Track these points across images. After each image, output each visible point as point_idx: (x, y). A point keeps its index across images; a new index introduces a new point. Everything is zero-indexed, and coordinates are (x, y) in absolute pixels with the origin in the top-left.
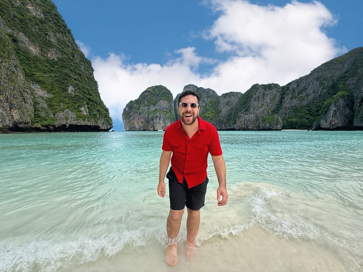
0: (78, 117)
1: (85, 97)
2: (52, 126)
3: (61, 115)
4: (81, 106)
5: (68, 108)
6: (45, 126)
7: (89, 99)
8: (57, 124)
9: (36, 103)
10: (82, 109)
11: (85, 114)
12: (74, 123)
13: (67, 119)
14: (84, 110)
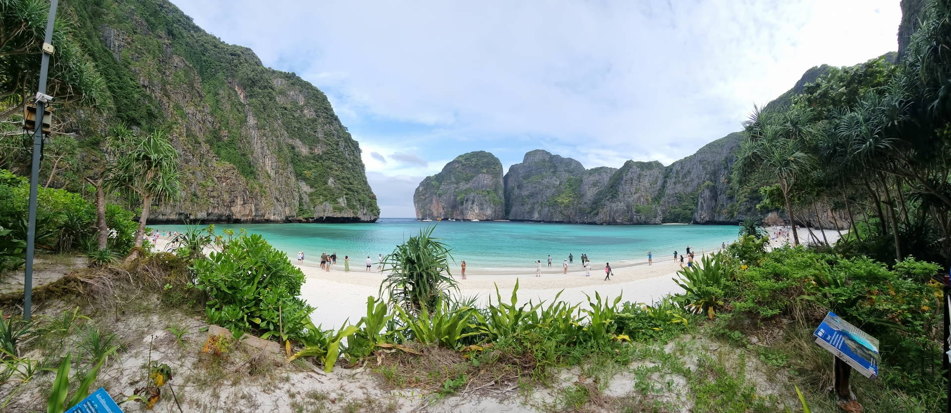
0: (335, 208)
1: (344, 187)
2: (311, 218)
3: (319, 208)
4: (340, 197)
5: (326, 200)
6: (306, 219)
7: (349, 189)
8: (316, 216)
9: (301, 198)
10: (340, 200)
11: (343, 205)
12: (330, 215)
13: (324, 211)
14: (342, 202)
